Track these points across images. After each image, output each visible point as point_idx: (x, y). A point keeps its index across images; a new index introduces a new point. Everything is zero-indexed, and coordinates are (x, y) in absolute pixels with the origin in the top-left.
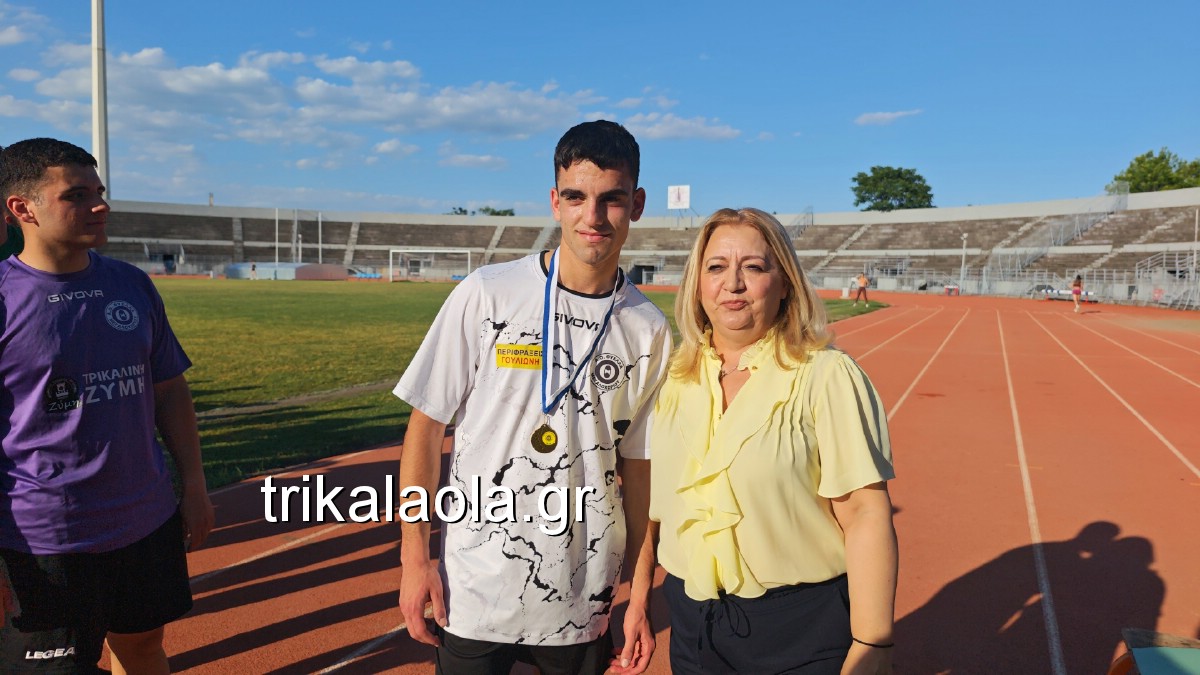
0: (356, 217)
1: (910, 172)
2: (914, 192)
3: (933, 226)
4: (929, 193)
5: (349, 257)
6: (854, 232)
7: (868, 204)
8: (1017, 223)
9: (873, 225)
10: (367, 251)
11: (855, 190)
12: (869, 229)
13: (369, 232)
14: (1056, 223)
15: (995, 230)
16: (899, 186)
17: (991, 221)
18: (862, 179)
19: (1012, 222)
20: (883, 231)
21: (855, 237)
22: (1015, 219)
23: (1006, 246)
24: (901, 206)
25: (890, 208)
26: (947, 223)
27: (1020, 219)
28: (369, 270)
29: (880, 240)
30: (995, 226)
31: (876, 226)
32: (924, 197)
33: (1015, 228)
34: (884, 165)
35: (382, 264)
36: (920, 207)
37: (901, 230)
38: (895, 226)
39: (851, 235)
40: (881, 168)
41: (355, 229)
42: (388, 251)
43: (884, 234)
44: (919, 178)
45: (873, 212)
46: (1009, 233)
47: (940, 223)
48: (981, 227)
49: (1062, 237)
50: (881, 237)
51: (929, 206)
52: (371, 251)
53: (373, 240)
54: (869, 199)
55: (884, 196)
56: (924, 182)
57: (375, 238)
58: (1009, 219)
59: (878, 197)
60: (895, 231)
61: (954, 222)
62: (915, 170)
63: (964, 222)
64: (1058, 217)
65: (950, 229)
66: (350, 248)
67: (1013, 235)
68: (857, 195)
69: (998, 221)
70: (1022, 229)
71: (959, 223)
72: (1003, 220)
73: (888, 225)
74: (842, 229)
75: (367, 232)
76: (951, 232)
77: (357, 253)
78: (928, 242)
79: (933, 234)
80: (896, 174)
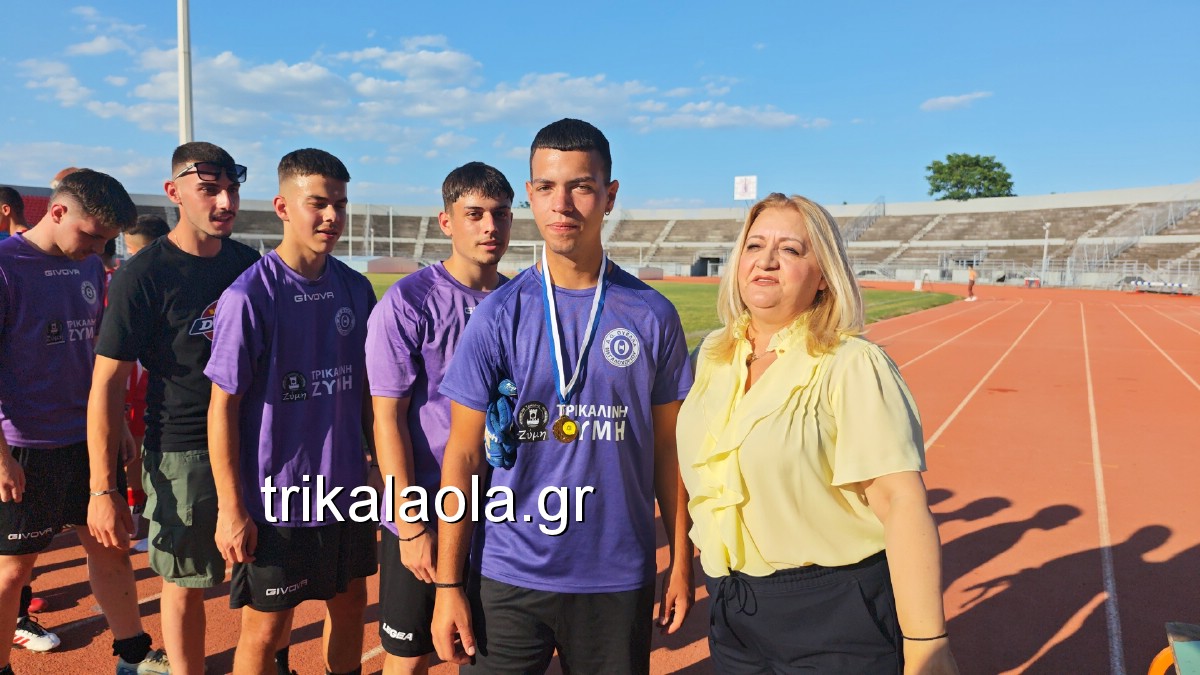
0: (425, 212)
1: (987, 159)
2: (993, 180)
3: (1013, 215)
4: (1009, 180)
5: (419, 251)
6: (928, 222)
7: (943, 193)
8: (1105, 211)
9: (948, 215)
10: (436, 245)
11: (929, 179)
12: (944, 219)
14: (1148, 211)
15: (1080, 219)
16: (977, 174)
17: (1076, 209)
18: (938, 169)
19: (1099, 211)
20: (959, 221)
21: (929, 227)
22: (1103, 207)
23: (1093, 236)
24: (979, 195)
25: (966, 197)
26: (1029, 211)
27: (1108, 207)
29: (955, 231)
30: (1081, 215)
31: (952, 216)
32: (1003, 186)
33: (1102, 217)
34: (960, 154)
36: (999, 196)
37: (978, 220)
38: (971, 215)
39: (925, 225)
40: (958, 156)
41: (424, 224)
43: (960, 224)
44: (999, 165)
45: (948, 201)
46: (1097, 222)
47: (1020, 212)
48: (1066, 217)
49: (1154, 226)
50: (956, 227)
51: (1008, 195)
52: (439, 245)
54: (944, 188)
55: (960, 184)
56: (1004, 169)
58: (1096, 208)
59: (955, 186)
60: (972, 221)
61: (1035, 211)
62: (994, 157)
63: (1047, 211)
64: (1150, 205)
65: (1032, 218)
66: (420, 242)
67: (1100, 224)
68: (932, 185)
69: (1085, 210)
70: (1110, 218)
71: (1039, 211)
72: (1090, 208)
73: (964, 214)
74: (915, 219)
76: (1032, 221)
77: (426, 247)
78: (1007, 233)
79: (1013, 224)
80: (974, 161)
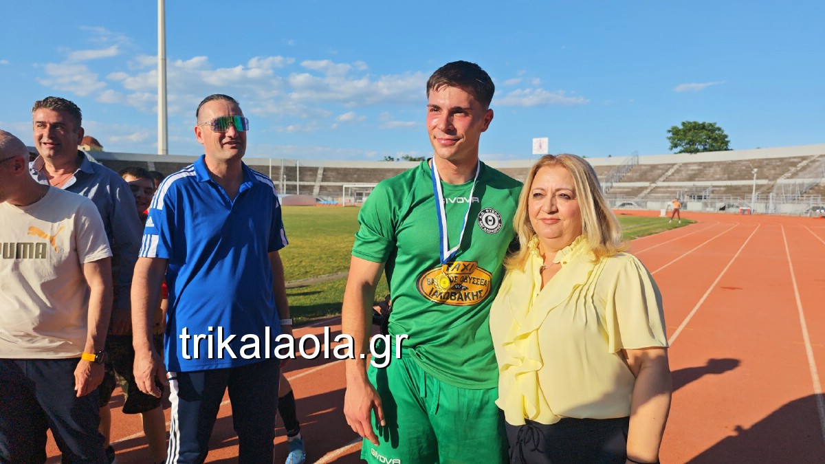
0: (321, 164)
1: (711, 125)
2: (715, 140)
3: (730, 164)
4: (726, 139)
5: (316, 190)
6: (669, 169)
7: (679, 149)
8: (796, 160)
9: (684, 164)
10: (328, 186)
11: (669, 138)
12: (680, 166)
13: (329, 174)
15: (778, 166)
16: (703, 135)
17: (775, 159)
18: (675, 132)
19: (792, 160)
20: (691, 168)
21: (670, 173)
22: (794, 158)
23: (788, 178)
24: (705, 150)
25: (697, 151)
26: (741, 161)
27: (798, 157)
28: (330, 199)
29: (689, 174)
30: (779, 163)
31: (686, 165)
32: (722, 143)
33: (794, 164)
34: (691, 121)
35: (338, 195)
36: (720, 150)
37: (705, 167)
38: (700, 164)
39: (667, 171)
40: (690, 123)
41: (320, 172)
42: (342, 186)
43: (692, 170)
44: (719, 129)
45: (683, 154)
46: (790, 168)
47: (735, 161)
48: (767, 164)
50: (690, 172)
51: (726, 150)
52: (330, 186)
53: (332, 179)
54: (680, 145)
55: (692, 142)
56: (723, 132)
57: (334, 177)
58: (790, 158)
59: (687, 144)
60: (700, 168)
61: (746, 161)
62: (716, 123)
63: (754, 160)
65: (744, 166)
66: (317, 184)
67: (793, 169)
68: (672, 143)
69: (781, 160)
70: (800, 165)
71: (749, 160)
72: (785, 158)
73: (695, 163)
74: (660, 167)
75: (328, 173)
76: (744, 168)
77: (322, 188)
78: (726, 176)
79: (729, 170)
80: (701, 126)
